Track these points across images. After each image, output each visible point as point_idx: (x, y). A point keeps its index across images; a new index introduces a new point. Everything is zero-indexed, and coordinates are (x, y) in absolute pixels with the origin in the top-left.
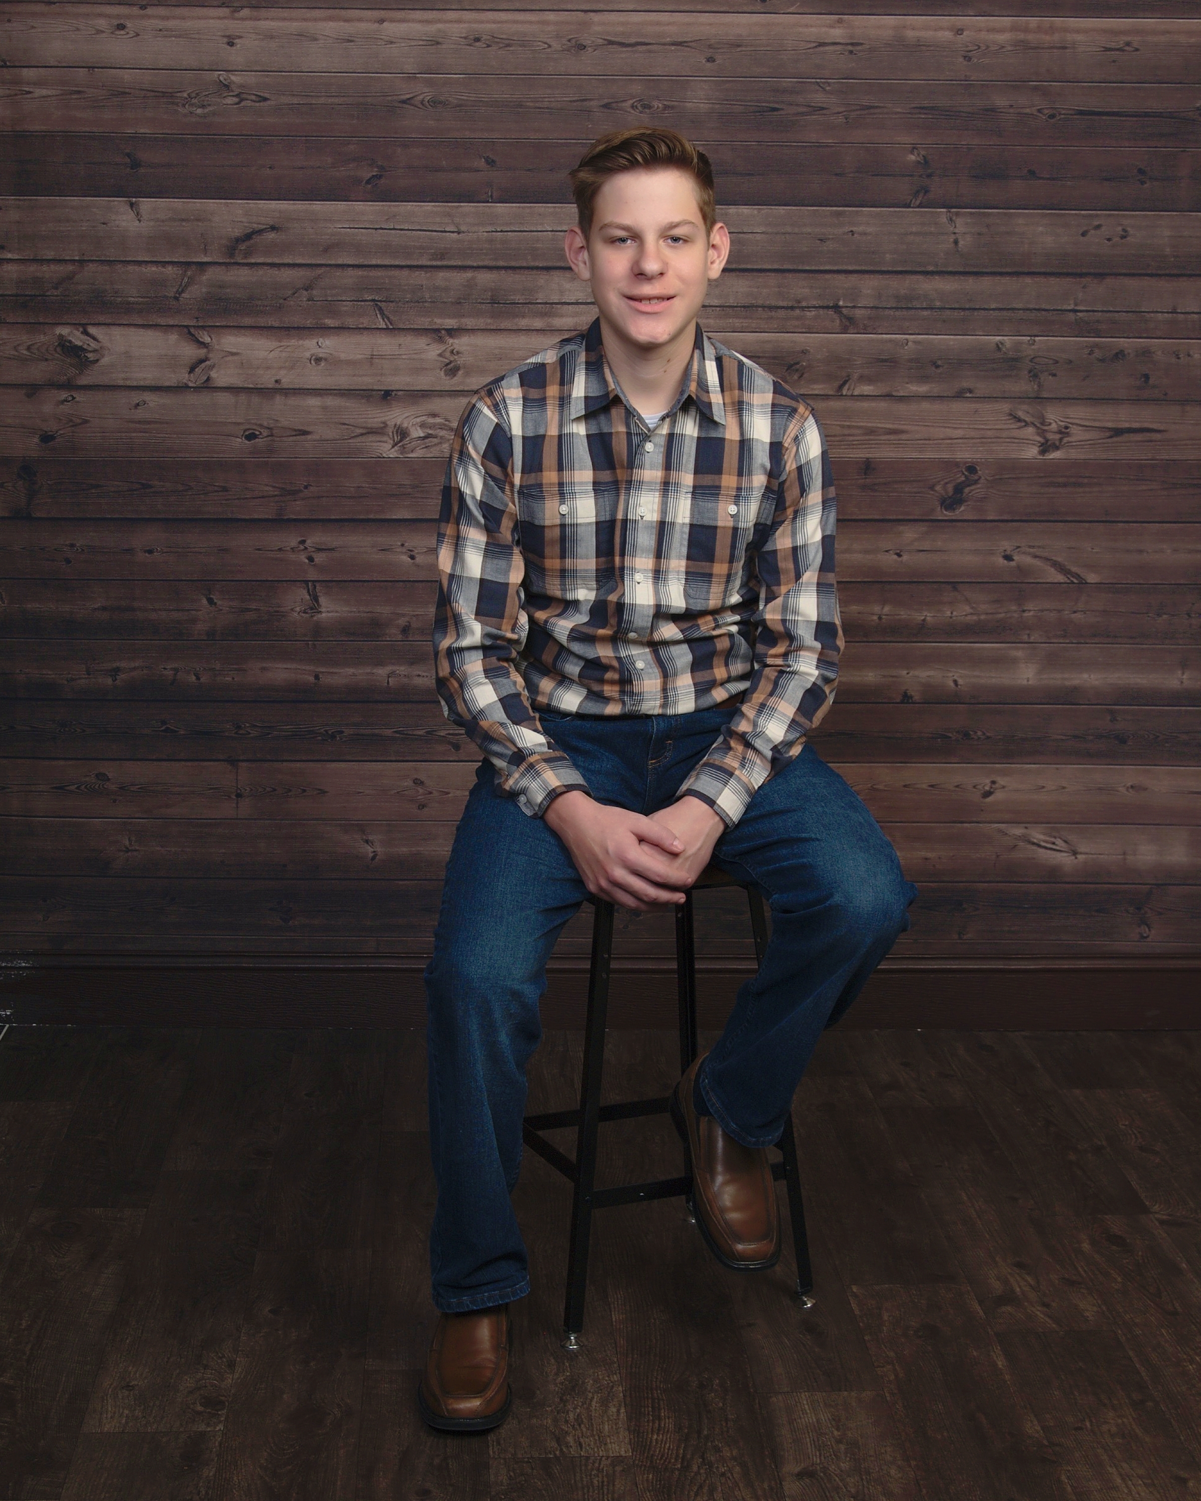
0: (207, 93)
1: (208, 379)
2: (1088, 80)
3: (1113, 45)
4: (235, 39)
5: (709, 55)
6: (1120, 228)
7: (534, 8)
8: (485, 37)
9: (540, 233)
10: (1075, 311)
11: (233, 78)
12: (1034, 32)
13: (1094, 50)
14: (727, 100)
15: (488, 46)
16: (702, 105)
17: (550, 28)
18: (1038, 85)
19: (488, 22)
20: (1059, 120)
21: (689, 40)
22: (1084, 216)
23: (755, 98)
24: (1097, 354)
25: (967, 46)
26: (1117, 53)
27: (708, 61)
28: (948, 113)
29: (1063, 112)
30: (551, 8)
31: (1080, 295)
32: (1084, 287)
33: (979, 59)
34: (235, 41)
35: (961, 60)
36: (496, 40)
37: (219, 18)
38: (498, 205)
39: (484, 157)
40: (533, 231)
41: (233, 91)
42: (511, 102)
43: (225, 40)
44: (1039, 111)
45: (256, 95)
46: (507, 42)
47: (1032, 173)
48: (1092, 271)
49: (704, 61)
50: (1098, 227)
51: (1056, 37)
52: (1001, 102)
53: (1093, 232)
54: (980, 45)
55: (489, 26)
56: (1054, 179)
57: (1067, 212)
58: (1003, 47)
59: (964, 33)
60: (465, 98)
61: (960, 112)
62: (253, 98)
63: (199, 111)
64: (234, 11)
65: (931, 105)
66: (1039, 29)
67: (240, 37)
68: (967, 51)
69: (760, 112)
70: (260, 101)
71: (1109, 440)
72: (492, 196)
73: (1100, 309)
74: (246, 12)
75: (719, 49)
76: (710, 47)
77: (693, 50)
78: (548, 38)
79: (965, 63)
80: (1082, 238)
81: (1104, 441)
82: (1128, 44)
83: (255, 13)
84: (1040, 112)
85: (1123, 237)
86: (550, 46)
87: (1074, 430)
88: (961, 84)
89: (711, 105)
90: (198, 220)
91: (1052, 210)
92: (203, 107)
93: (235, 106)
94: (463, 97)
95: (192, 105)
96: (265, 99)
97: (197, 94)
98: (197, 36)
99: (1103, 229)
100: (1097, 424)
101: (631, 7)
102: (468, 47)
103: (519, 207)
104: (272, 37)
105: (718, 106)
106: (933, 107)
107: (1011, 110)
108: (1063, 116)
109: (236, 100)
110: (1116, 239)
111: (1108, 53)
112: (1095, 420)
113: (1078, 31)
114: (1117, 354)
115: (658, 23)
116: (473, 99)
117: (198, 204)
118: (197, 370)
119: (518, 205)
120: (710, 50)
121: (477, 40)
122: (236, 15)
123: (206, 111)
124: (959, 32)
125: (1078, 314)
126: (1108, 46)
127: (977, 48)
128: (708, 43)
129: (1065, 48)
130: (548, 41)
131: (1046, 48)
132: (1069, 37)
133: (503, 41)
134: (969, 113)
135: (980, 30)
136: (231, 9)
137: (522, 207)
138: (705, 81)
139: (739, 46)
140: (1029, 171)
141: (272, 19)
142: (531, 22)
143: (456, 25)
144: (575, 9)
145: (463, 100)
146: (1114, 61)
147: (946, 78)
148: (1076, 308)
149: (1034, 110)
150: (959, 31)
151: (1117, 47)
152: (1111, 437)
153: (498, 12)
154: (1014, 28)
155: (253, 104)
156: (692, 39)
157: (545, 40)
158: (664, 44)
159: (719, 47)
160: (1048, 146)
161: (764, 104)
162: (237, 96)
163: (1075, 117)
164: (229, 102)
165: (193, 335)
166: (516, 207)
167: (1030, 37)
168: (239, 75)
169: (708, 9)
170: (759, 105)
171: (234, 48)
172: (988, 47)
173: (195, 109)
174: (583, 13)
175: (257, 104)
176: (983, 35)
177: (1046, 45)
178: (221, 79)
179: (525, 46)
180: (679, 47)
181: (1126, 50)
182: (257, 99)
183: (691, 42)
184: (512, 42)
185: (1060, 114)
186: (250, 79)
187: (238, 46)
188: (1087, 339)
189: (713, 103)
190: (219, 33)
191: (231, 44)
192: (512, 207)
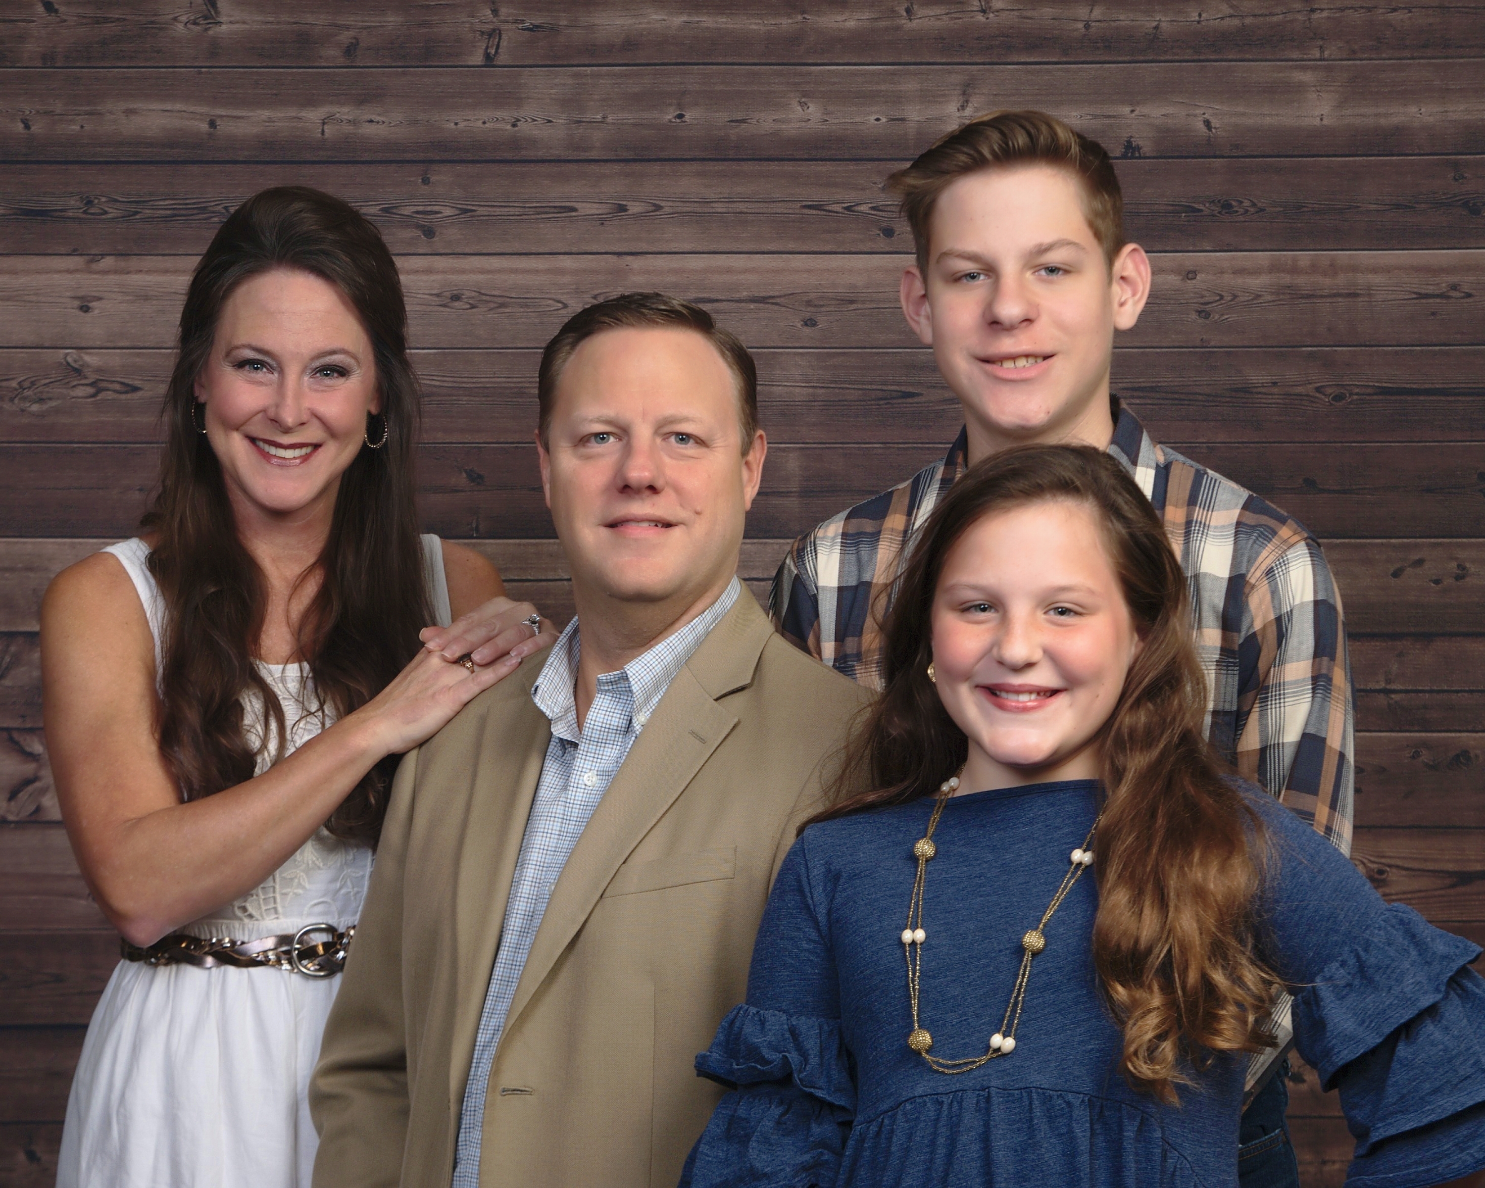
0: (47, 381)
1: (38, 809)
2: (1394, 343)
3: (1431, 290)
4: (89, 301)
5: (807, 316)
6: (1454, 564)
7: (541, 251)
8: (467, 294)
9: (550, 583)
10: (1387, 692)
11: (87, 358)
12: (1306, 273)
13: (1401, 297)
14: (836, 382)
15: (473, 307)
16: (797, 390)
17: (567, 279)
18: (1315, 352)
19: (472, 271)
20: (1350, 403)
21: (777, 294)
22: (1394, 546)
23: (878, 379)
24: (1426, 756)
25: (1202, 297)
26: (1438, 300)
27: (806, 324)
28: (1176, 396)
29: (1357, 390)
30: (567, 250)
31: (1395, 667)
32: (1400, 655)
33: (1222, 315)
34: (91, 305)
35: (1194, 316)
36: (484, 298)
37: (69, 271)
38: (487, 541)
39: (466, 471)
40: (541, 580)
41: (86, 378)
42: (507, 388)
43: (77, 303)
44: (1318, 390)
45: (122, 383)
46: (500, 300)
47: (1310, 483)
48: (1412, 630)
49: (799, 325)
50: (1420, 562)
51: (1341, 280)
52: (1257, 377)
53: (1409, 571)
54: (1223, 294)
55: (474, 277)
56: (1344, 492)
57: (1368, 541)
58: (1260, 296)
59: (1198, 277)
60: (437, 383)
61: (1196, 393)
62: (117, 387)
63: (35, 408)
64: (92, 261)
65: (1149, 385)
66: (1314, 268)
67: (99, 299)
68: (1202, 304)
69: (885, 399)
70: (126, 392)
71: (1452, 891)
72: (477, 529)
73: (1427, 688)
74: (108, 262)
75: (821, 306)
76: (809, 303)
77: (783, 309)
78: (563, 294)
79: (1201, 321)
80: (1393, 581)
81: (1442, 892)
82: (1454, 287)
83: (122, 263)
84: (1320, 393)
85: (1458, 578)
86: (565, 306)
87: (1393, 875)
88: (1196, 353)
89: (811, 390)
90: (30, 569)
91: (1344, 538)
92: (41, 400)
93: (89, 400)
94: (433, 383)
95: (25, 399)
96: (135, 389)
97: (33, 383)
98: (34, 298)
99: (1427, 565)
100: (1430, 866)
101: (687, 247)
102: (442, 309)
103: (519, 545)
104: (146, 298)
105: (823, 391)
106: (1152, 387)
107: (1275, 390)
108: (1355, 397)
109: (90, 390)
110: (1449, 581)
111: (1424, 301)
112: (1426, 860)
113: (1374, 270)
114: (1458, 756)
115: (729, 271)
116: (450, 385)
117: (29, 545)
118: (21, 795)
119: (517, 541)
120: (809, 309)
121: (456, 298)
122: (94, 266)
123: (45, 407)
124: (1190, 276)
125: (1393, 696)
126: (1423, 291)
127: (1218, 298)
128: (805, 299)
129: (1355, 295)
130: (563, 298)
131: (1326, 297)
132: (1362, 279)
133: (495, 299)
134: (1209, 395)
135: (1222, 273)
136: (87, 258)
137: (524, 545)
138: (801, 354)
139: (852, 302)
140: (1306, 480)
141: (148, 272)
142: (536, 272)
143: (424, 277)
144: (603, 251)
145: (435, 386)
146: (1433, 314)
147: (1171, 344)
148: (1388, 687)
149: (1310, 389)
150: (1190, 274)
151: (1437, 292)
152: (1453, 886)
153: (487, 257)
154: (1274, 268)
155: (116, 396)
156: (782, 293)
157: (559, 297)
158: (739, 301)
159: (822, 303)
160: (1335, 442)
161: (893, 388)
162: (92, 385)
163: (1375, 397)
164: (80, 394)
165: (16, 743)
166: (515, 544)
167: (1301, 280)
168: (97, 354)
169: (804, 248)
170: (885, 388)
171: (89, 315)
172: (1235, 297)
173: (28, 405)
174: (615, 257)
175: (123, 397)
176: (1228, 279)
177: (1326, 292)
178: (69, 359)
179: (527, 306)
180: (761, 305)
181: (1449, 297)
182: (124, 389)
183: (780, 297)
184: (508, 300)
185: (1351, 394)
186: (114, 359)
187: (96, 311)
188: (1408, 734)
189: (813, 387)
190: (68, 294)
191: (85, 309)
192: (508, 544)
